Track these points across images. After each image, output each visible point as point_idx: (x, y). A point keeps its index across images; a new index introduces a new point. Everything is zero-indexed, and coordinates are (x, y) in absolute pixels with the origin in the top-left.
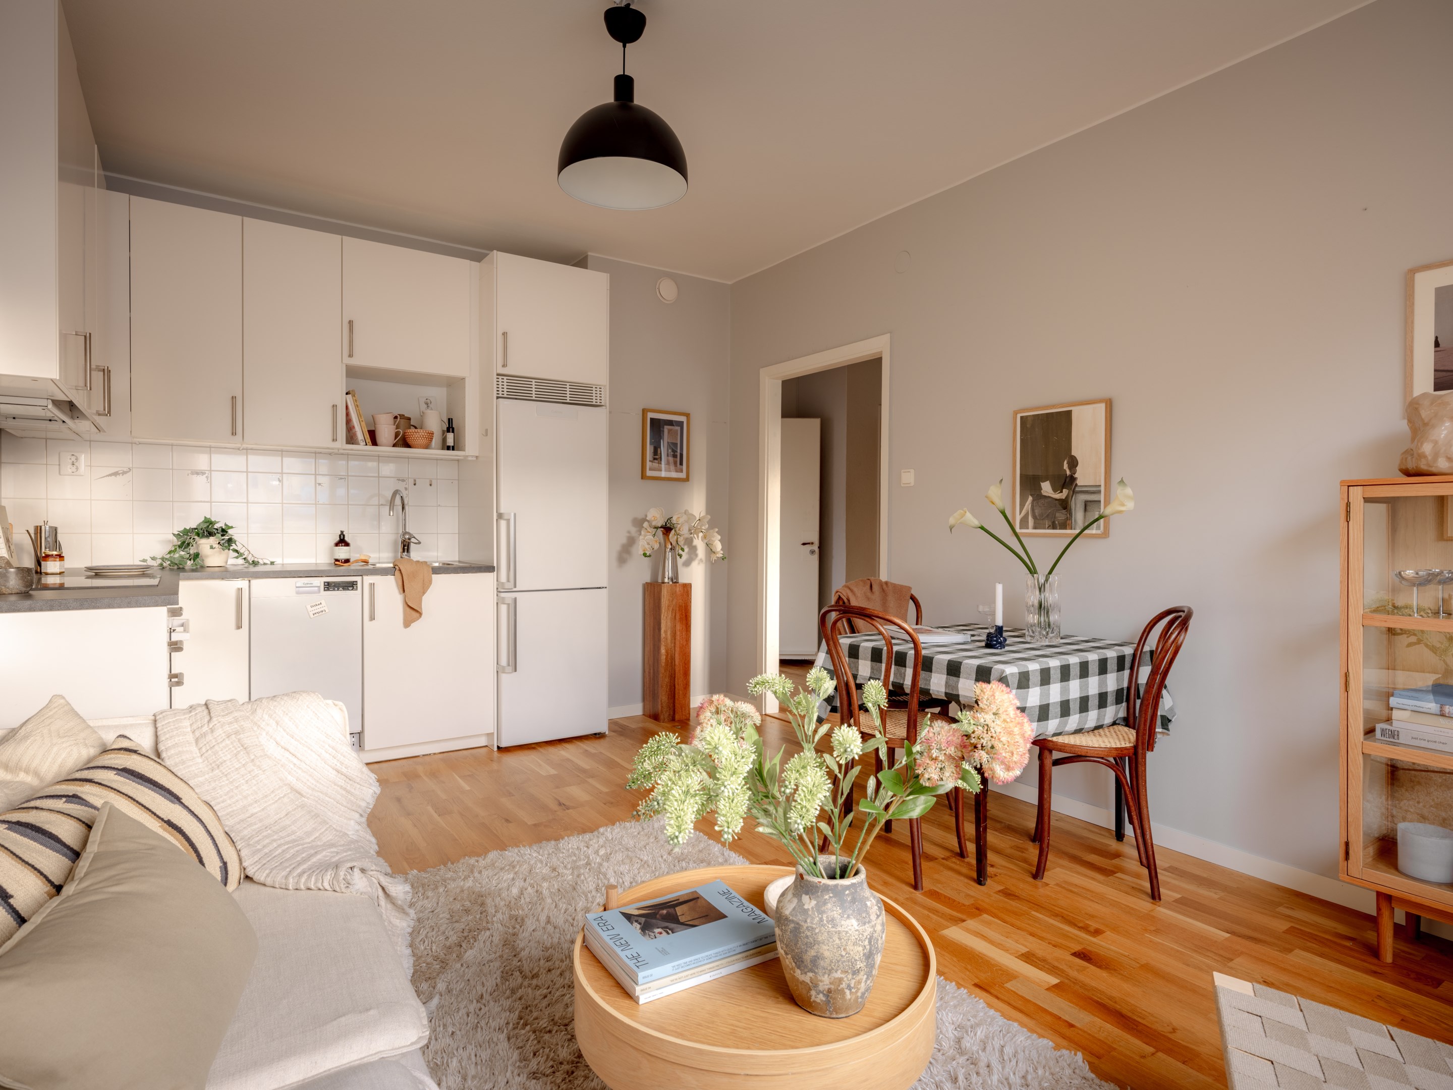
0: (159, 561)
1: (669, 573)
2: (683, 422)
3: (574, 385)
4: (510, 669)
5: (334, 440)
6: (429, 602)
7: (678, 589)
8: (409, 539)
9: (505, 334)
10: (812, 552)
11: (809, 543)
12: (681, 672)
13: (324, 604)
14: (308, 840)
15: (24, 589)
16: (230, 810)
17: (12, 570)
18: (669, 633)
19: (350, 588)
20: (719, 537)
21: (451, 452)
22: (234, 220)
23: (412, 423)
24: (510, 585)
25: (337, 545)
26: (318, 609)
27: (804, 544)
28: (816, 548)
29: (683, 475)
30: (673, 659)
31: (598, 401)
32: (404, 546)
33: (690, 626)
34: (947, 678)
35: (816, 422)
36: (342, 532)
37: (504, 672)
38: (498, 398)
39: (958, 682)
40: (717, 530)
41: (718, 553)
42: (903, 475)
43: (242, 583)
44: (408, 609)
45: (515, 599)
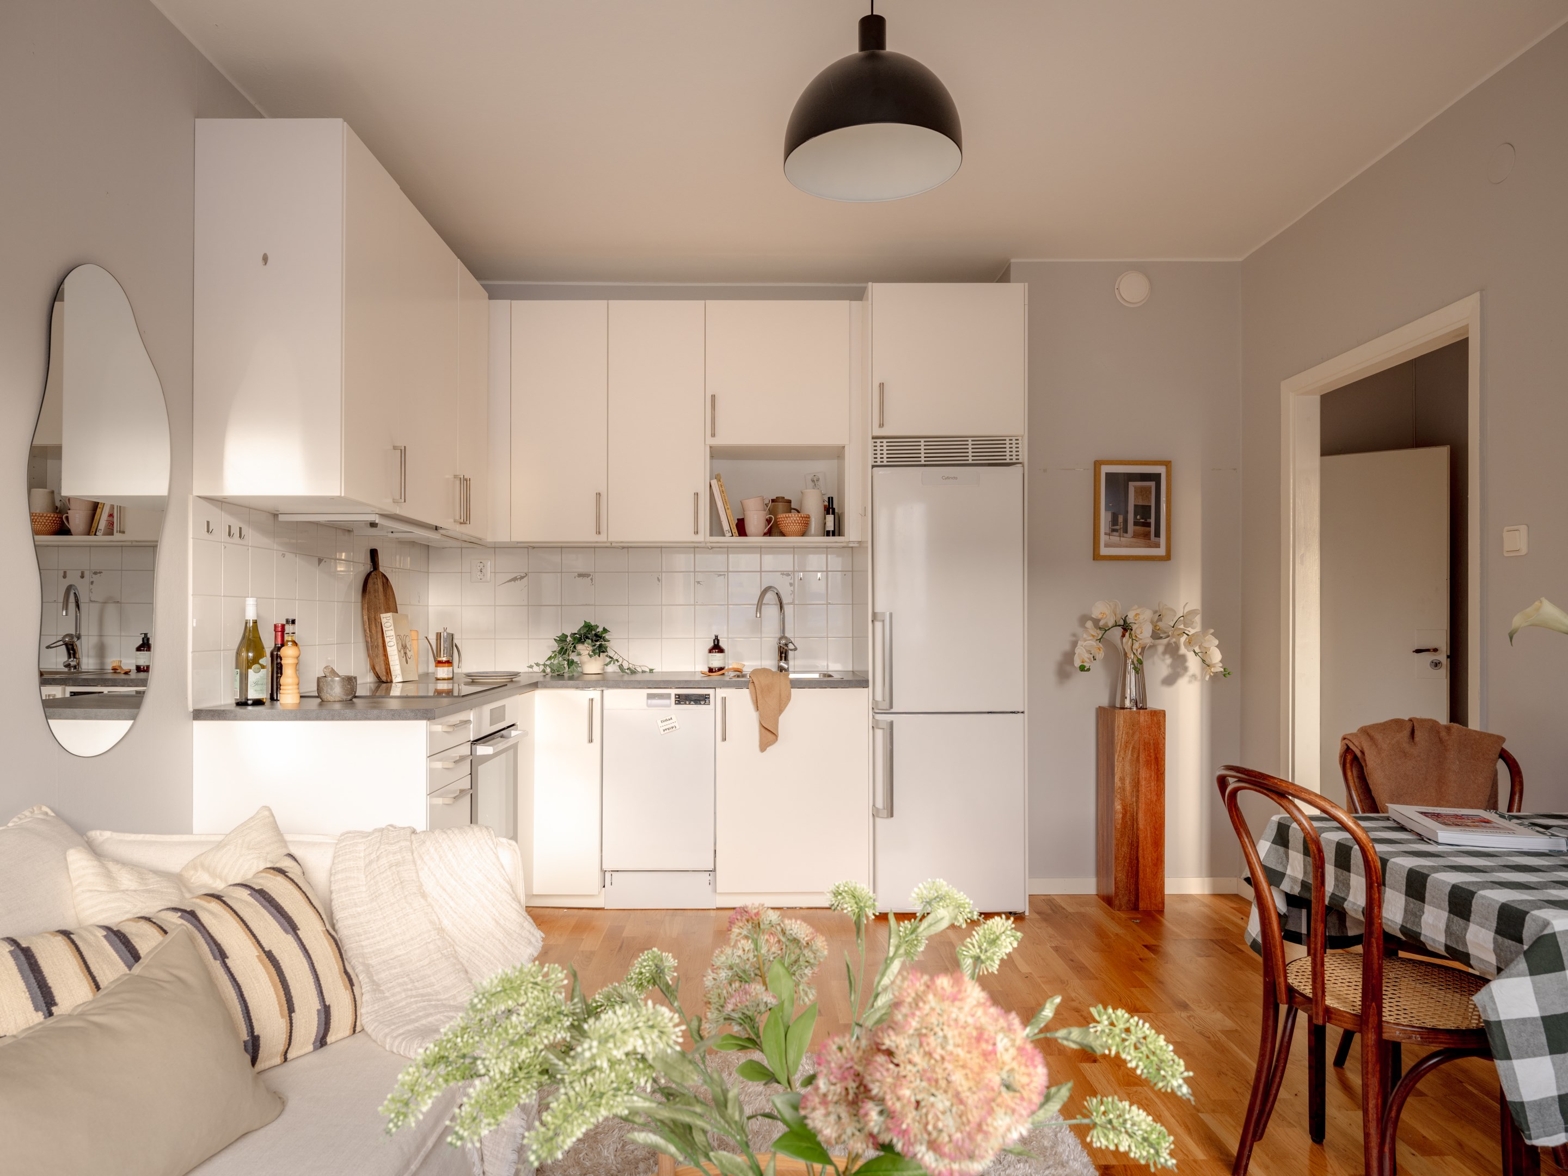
0: (542, 667)
1: (1131, 691)
2: (1160, 475)
3: (977, 439)
4: (885, 813)
5: (696, 533)
6: (787, 722)
7: (1142, 719)
8: (786, 645)
9: (882, 386)
10: (1436, 664)
11: (1428, 650)
12: (1149, 840)
13: (673, 717)
14: (442, 997)
15: (345, 697)
16: (378, 947)
17: (337, 679)
18: (1127, 782)
19: (702, 702)
20: (1217, 642)
21: (831, 538)
22: (599, 305)
23: (793, 507)
24: (885, 705)
25: (710, 651)
26: (668, 724)
27: (1418, 651)
28: (1443, 657)
29: (1161, 551)
30: (1134, 820)
31: (1014, 457)
32: (781, 653)
33: (1163, 774)
34: (1449, 919)
35: (1441, 454)
36: (717, 637)
37: (878, 817)
38: (873, 466)
39: (1466, 929)
40: (1212, 631)
41: (1214, 666)
42: (1505, 534)
43: (594, 694)
44: (763, 730)
45: (891, 723)
